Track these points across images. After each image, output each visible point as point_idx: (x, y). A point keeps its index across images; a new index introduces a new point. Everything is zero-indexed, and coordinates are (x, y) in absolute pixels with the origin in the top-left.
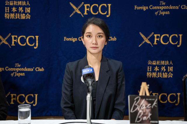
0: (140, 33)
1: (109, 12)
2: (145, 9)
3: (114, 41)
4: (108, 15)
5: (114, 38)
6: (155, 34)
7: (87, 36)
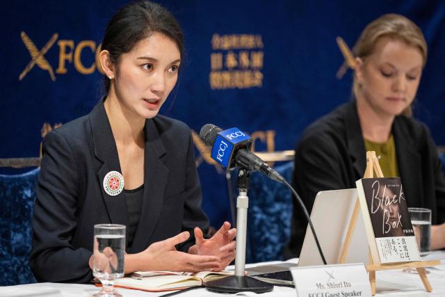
7: (142, 66)
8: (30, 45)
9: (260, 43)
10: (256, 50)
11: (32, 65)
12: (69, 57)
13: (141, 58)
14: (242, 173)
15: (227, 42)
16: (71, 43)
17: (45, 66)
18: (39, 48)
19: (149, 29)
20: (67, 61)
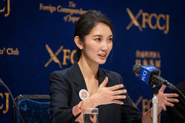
0: (47, 46)
1: (9, 9)
2: (52, 11)
3: (16, 55)
4: (7, 13)
5: (16, 50)
6: (64, 48)
7: (96, 40)
8: (50, 51)
9: (159, 56)
10: (157, 59)
11: (51, 61)
12: (68, 57)
13: (95, 36)
14: (154, 86)
15: (143, 54)
16: (69, 51)
17: (57, 61)
18: (54, 52)
19: (96, 22)
20: (67, 59)
